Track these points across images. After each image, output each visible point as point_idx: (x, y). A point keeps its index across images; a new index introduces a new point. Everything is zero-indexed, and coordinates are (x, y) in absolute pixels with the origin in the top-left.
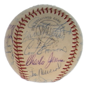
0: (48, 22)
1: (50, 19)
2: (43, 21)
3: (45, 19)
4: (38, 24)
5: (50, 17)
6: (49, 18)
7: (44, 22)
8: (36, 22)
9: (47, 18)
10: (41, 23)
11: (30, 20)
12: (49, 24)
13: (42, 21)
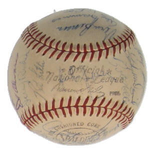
0: (78, 131)
1: (81, 127)
2: (68, 130)
3: (73, 127)
4: (59, 132)
5: (81, 124)
6: (79, 124)
7: (70, 130)
8: (57, 128)
9: (76, 124)
10: (64, 131)
11: (46, 122)
12: (79, 134)
13: (67, 128)
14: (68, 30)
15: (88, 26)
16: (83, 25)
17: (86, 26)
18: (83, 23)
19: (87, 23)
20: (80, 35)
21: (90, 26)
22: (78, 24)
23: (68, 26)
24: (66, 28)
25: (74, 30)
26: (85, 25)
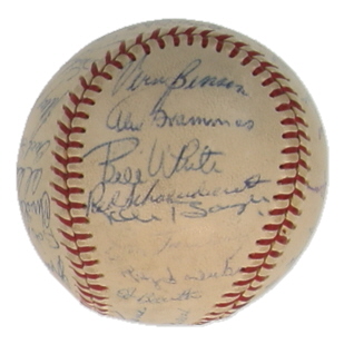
14: (225, 79)
15: (180, 82)
16: (190, 86)
17: (185, 82)
18: (190, 90)
19: (181, 90)
20: (200, 61)
21: (174, 83)
22: (201, 89)
23: (223, 88)
24: (228, 86)
25: (212, 76)
26: (188, 84)
